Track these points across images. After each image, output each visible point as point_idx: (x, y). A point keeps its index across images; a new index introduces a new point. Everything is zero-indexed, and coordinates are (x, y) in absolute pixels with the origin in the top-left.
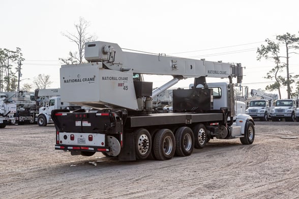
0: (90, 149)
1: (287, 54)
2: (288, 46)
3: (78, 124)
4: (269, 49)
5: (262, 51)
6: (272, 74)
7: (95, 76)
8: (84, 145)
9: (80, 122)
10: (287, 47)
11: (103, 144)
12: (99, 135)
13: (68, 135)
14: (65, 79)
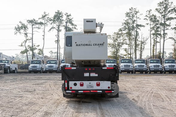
0: (98, 91)
1: (33, 32)
2: (33, 26)
3: (87, 75)
4: (22, 28)
5: (18, 29)
6: (23, 44)
7: (104, 43)
8: (92, 89)
9: (89, 73)
10: (32, 28)
11: (109, 88)
12: (106, 82)
13: (78, 83)
14: (77, 44)
